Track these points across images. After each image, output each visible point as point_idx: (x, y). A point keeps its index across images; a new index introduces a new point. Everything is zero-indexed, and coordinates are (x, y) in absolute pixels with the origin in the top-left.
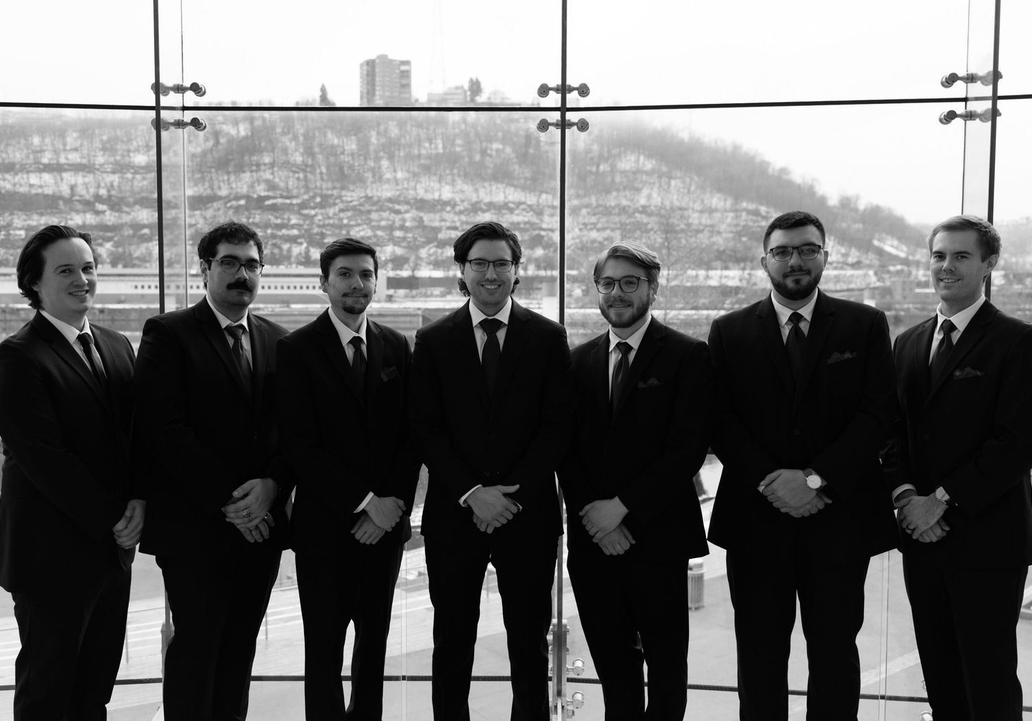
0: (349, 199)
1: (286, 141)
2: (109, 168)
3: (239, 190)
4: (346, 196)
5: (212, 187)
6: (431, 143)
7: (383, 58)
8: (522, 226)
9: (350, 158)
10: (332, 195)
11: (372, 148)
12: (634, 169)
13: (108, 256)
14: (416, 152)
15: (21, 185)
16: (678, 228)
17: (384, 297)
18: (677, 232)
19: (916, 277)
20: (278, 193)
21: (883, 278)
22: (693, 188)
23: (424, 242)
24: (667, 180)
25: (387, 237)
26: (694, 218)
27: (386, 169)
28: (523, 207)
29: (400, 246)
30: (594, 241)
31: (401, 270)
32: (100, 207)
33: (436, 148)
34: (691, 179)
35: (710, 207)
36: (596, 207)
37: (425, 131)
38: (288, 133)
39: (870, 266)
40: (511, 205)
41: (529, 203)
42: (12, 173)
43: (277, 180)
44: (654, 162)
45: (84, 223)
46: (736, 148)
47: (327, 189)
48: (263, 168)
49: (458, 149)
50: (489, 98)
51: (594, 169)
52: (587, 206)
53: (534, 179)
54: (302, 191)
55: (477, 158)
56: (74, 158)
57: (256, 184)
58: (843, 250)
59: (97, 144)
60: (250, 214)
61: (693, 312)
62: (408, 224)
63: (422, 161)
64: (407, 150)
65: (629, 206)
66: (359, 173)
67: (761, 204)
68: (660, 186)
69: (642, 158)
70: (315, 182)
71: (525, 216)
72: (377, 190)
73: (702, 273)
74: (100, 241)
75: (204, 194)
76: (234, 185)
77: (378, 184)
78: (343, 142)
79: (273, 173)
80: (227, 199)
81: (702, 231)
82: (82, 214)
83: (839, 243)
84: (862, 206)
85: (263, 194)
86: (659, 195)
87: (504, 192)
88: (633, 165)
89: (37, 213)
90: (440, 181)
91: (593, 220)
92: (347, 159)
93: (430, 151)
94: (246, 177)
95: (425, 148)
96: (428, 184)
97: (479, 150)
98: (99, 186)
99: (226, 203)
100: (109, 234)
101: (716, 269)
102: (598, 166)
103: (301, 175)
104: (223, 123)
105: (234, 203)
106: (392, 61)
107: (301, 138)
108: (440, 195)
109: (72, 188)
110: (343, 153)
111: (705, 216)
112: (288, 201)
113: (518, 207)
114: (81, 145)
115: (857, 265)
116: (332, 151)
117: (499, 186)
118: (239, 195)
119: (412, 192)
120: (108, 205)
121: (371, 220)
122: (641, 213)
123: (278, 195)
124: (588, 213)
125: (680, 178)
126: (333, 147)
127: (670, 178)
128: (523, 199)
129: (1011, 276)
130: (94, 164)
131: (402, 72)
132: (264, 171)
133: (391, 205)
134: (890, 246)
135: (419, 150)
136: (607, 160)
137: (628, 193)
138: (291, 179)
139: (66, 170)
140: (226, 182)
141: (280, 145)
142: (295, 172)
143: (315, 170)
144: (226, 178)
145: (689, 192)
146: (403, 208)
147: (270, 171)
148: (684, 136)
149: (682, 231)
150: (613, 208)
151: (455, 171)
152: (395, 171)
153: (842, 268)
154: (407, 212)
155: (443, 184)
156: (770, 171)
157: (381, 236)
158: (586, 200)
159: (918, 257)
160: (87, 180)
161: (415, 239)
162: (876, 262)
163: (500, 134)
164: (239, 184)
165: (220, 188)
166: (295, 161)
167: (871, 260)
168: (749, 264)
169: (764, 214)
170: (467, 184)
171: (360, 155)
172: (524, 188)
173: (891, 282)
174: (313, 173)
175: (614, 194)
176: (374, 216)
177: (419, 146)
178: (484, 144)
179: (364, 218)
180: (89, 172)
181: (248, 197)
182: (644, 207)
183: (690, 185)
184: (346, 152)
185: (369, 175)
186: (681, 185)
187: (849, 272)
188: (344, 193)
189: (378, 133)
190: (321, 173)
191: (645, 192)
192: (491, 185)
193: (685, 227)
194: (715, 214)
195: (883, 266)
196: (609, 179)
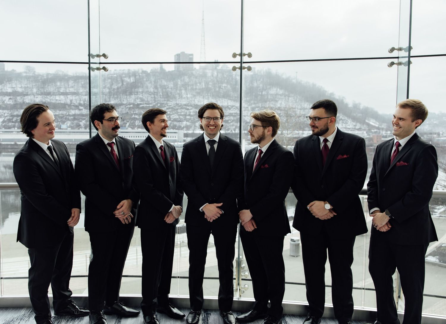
0: (170, 105)
1: (148, 84)
2: (84, 94)
3: (130, 101)
4: (169, 103)
5: (121, 100)
6: (200, 84)
7: (183, 53)
8: (234, 114)
9: (171, 90)
10: (164, 103)
11: (179, 86)
12: (275, 94)
13: (84, 125)
14: (195, 87)
15: (53, 100)
16: (292, 115)
17: (183, 141)
18: (291, 117)
19: (382, 134)
20: (145, 102)
21: (369, 134)
22: (297, 101)
23: (197, 120)
24: (288, 97)
25: (184, 119)
26: (298, 112)
27: (184, 93)
29: (189, 122)
31: (189, 130)
32: (81, 108)
33: (202, 86)
34: (297, 97)
35: (304, 108)
36: (261, 108)
37: (198, 80)
38: (148, 80)
39: (364, 130)
40: (230, 107)
41: (236, 106)
42: (50, 95)
43: (144, 98)
44: (283, 91)
45: (75, 113)
46: (314, 85)
47: (162, 101)
48: (139, 93)
49: (210, 86)
50: (222, 67)
54: (153, 102)
55: (217, 89)
56: (72, 90)
57: (137, 99)
58: (354, 124)
59: (80, 85)
60: (134, 110)
62: (192, 114)
63: (197, 91)
64: (192, 86)
65: (274, 107)
66: (174, 95)
68: (285, 100)
69: (278, 89)
70: (158, 98)
71: (235, 111)
72: (180, 101)
73: (301, 132)
74: (81, 120)
75: (118, 103)
76: (129, 100)
77: (181, 99)
78: (168, 84)
79: (143, 95)
80: (126, 105)
81: (301, 116)
82: (74, 110)
83: (352, 121)
84: (361, 107)
85: (139, 103)
86: (285, 103)
87: (227, 102)
88: (275, 92)
89: (59, 110)
90: (203, 98)
92: (169, 90)
93: (200, 87)
94: (133, 96)
95: (198, 86)
96: (199, 99)
97: (218, 86)
98: (80, 100)
99: (126, 106)
100: (84, 117)
101: (306, 131)
102: (262, 92)
103: (153, 96)
104: (125, 77)
105: (129, 106)
106: (186, 54)
107: (153, 83)
108: (203, 103)
109: (71, 101)
110: (168, 88)
111: (302, 111)
112: (148, 105)
113: (232, 107)
114: (74, 86)
115: (359, 129)
116: (163, 87)
117: (225, 99)
118: (130, 103)
119: (193, 102)
120: (84, 107)
121: (178, 112)
122: (278, 109)
123: (144, 103)
124: (258, 110)
125: (293, 97)
126: (164, 86)
127: (289, 97)
128: (234, 105)
130: (79, 92)
131: (190, 58)
132: (139, 94)
133: (185, 107)
134: (372, 122)
135: (196, 87)
136: (265, 90)
137: (273, 102)
138: (149, 97)
139: (69, 94)
140: (126, 99)
141: (145, 85)
142: (150, 95)
143: (158, 94)
144: (126, 97)
145: (296, 102)
146: (190, 108)
147: (142, 95)
148: (294, 81)
149: (293, 116)
151: (209, 94)
152: (187, 94)
153: (354, 131)
154: (191, 109)
155: (205, 99)
156: (327, 94)
157: (182, 118)
158: (257, 105)
159: (383, 126)
160: (76, 98)
161: (194, 119)
162: (367, 128)
163: (226, 81)
164: (130, 99)
165: (123, 101)
166: (151, 91)
167: (365, 128)
170: (213, 99)
171: (174, 89)
172: (234, 101)
173: (373, 136)
174: (157, 95)
175: (268, 102)
176: (179, 111)
177: (196, 85)
178: (220, 84)
179: (175, 111)
180: (77, 95)
181: (133, 104)
182: (279, 107)
183: (297, 99)
184: (169, 88)
185: (177, 96)
186: (293, 99)
188: (168, 102)
189: (181, 81)
190: (160, 95)
191: (280, 102)
192: (222, 100)
193: (294, 115)
194: (306, 110)
195: (369, 130)
196: (266, 97)
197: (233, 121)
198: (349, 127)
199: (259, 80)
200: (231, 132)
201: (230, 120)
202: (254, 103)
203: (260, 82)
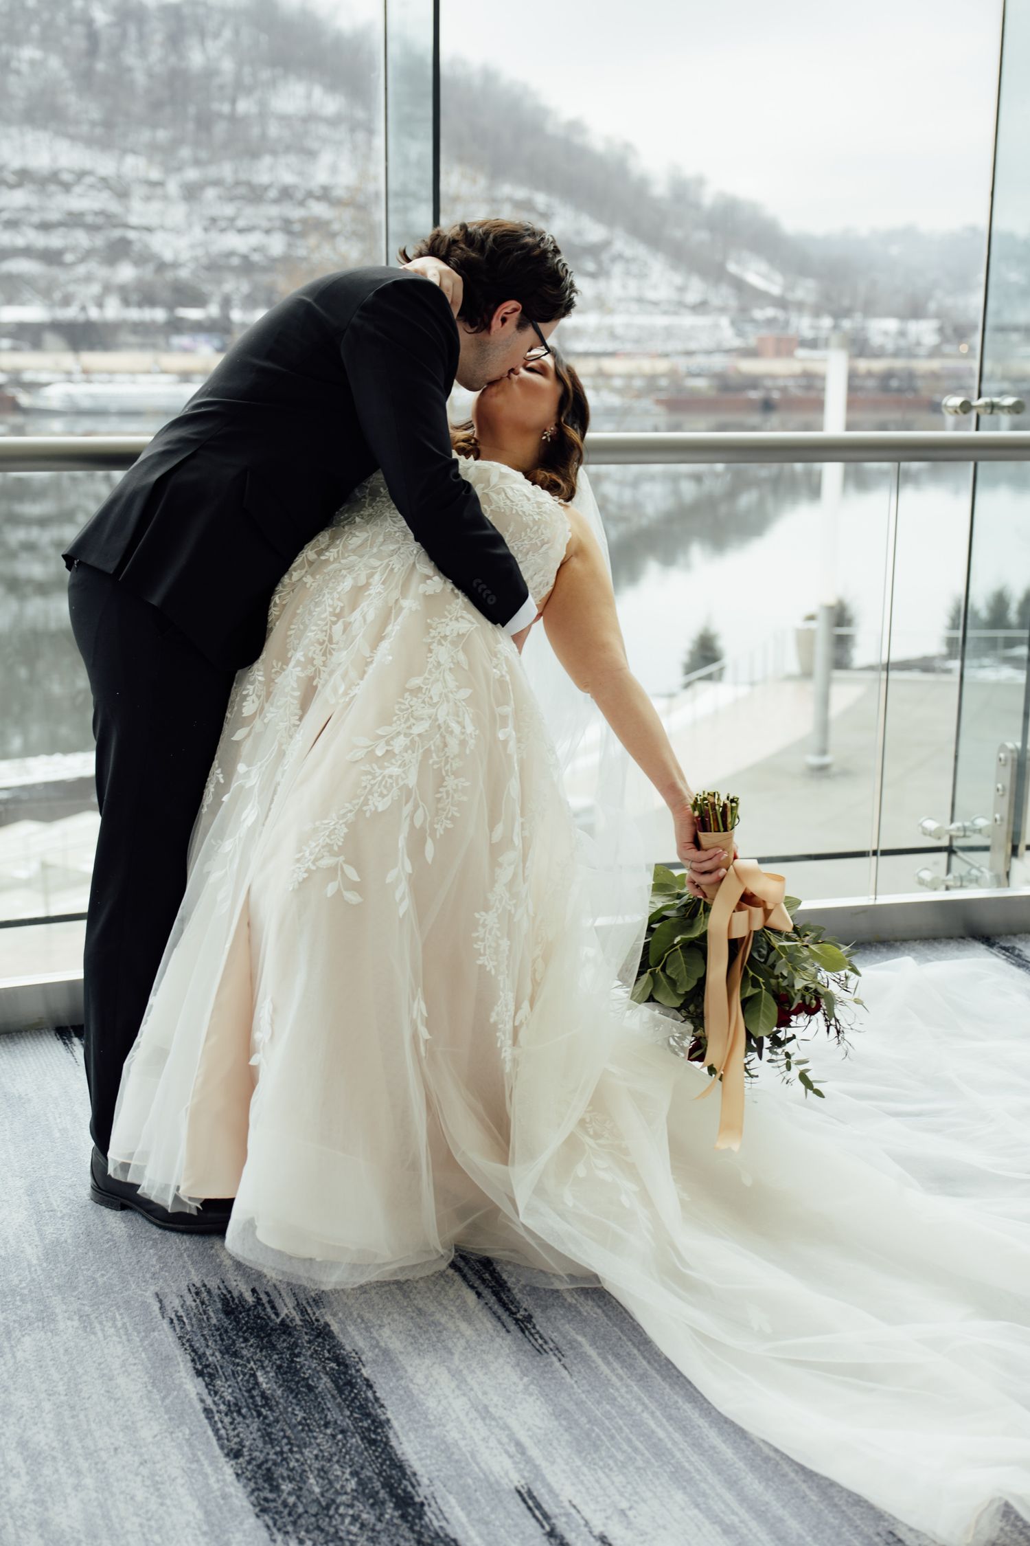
8: (89, 219)
12: (303, 113)
19: (797, 331)
21: (744, 332)
24: (363, 136)
28: (89, 180)
30: (231, 254)
36: (233, 186)
39: (723, 310)
40: (66, 177)
41: (101, 172)
44: (341, 99)
46: (490, 76)
51: (226, 108)
52: (217, 183)
53: (108, 124)
58: (678, 279)
65: (295, 187)
67: (537, 188)
68: (355, 148)
69: (318, 92)
71: (94, 199)
83: (671, 266)
84: (708, 197)
86: (352, 166)
87: (50, 150)
88: (301, 104)
91: (229, 210)
102: (233, 102)
113: (79, 180)
115: (700, 307)
117: (40, 135)
122: (318, 199)
124: (220, 198)
128: (89, 165)
129: (949, 331)
134: (757, 274)
136: (249, 91)
137: (292, 159)
150: (266, 188)
153: (676, 313)
156: (550, 128)
158: (212, 172)
159: (801, 294)
162: (733, 303)
163: (35, 29)
167: (725, 299)
172: (89, 142)
173: (755, 339)
175: (267, 160)
182: (324, 188)
187: (688, 320)
191: (326, 158)
192: (22, 134)
195: (744, 310)
196: (255, 131)
197: (88, 255)
198: (651, 295)
199: (217, 35)
200: (81, 318)
201: (73, 249)
202: (197, 162)
203: (220, 43)
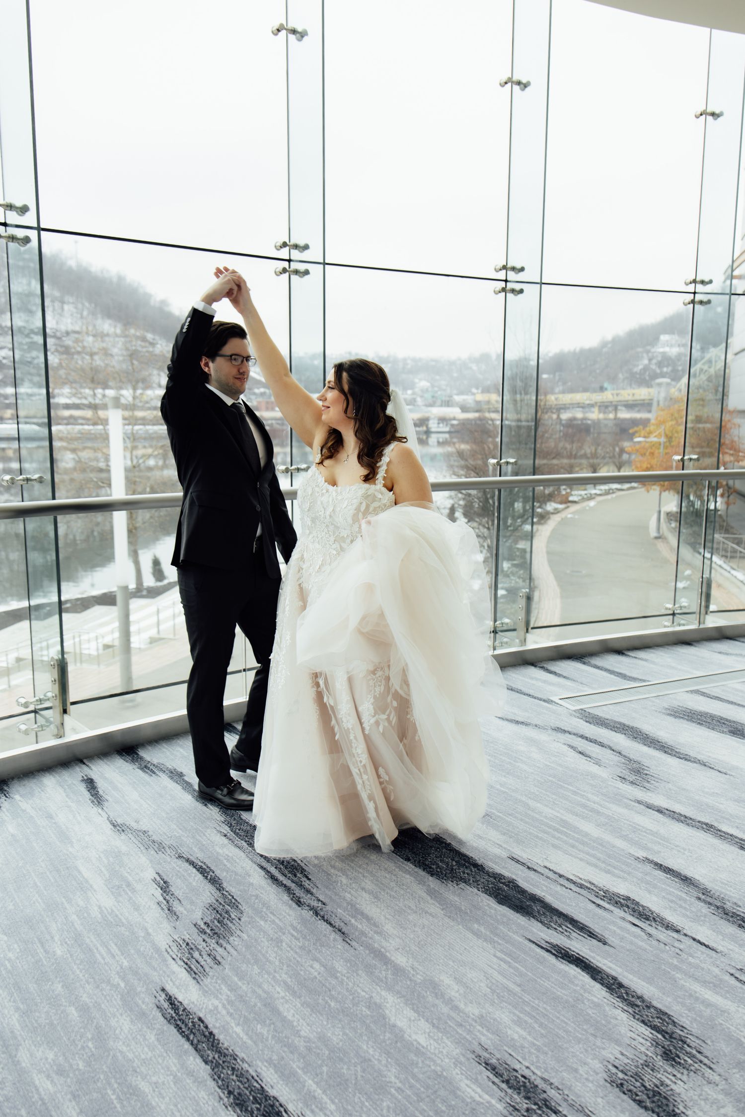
16: (73, 350)
18: (73, 354)
21: (250, 399)
22: (85, 313)
24: (60, 304)
26: (89, 343)
34: (83, 304)
35: (102, 332)
46: (121, 278)
61: (91, 427)
81: (96, 354)
88: (25, 288)
101: (111, 388)
111: (98, 340)
125: (73, 303)
127: (63, 302)
145: (82, 317)
148: (72, 263)
149: (79, 353)
156: (152, 303)
168: (140, 385)
169: (151, 341)
183: (83, 310)
186: (75, 310)
193: (79, 349)
194: (107, 339)
